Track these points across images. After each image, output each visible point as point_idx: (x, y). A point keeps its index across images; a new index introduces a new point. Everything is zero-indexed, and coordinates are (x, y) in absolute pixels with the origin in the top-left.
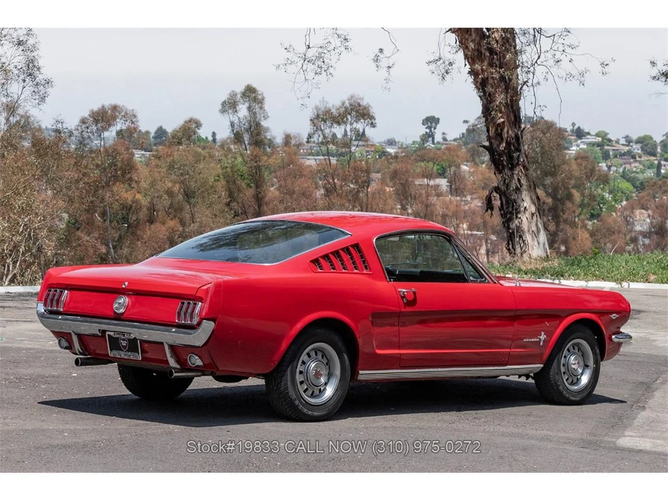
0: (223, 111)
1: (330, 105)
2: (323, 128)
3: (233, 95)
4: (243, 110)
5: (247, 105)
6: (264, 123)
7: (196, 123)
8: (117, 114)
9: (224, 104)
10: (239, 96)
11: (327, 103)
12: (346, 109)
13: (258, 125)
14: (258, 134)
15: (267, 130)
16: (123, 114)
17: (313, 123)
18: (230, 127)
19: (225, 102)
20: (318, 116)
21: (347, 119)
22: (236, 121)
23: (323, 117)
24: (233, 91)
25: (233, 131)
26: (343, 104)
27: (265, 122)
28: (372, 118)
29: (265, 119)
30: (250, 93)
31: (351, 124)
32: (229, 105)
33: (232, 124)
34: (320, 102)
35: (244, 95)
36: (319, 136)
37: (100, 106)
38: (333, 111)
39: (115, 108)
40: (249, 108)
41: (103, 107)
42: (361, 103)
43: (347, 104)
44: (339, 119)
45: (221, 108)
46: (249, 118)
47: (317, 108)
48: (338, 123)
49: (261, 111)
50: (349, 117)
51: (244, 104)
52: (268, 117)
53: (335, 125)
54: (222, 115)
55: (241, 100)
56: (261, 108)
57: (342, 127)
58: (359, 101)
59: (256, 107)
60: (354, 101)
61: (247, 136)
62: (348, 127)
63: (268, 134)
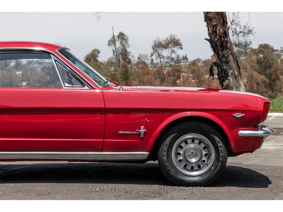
0: (109, 45)
1: (161, 40)
2: (158, 50)
3: (113, 37)
4: (118, 44)
5: (120, 41)
6: (128, 50)
7: (97, 51)
9: (109, 41)
10: (116, 37)
11: (160, 39)
12: (169, 41)
13: (125, 51)
14: (126, 55)
15: (130, 52)
17: (153, 48)
18: (113, 52)
19: (110, 41)
20: (155, 46)
21: (169, 46)
23: (158, 46)
24: (113, 35)
25: (114, 54)
26: (167, 39)
27: (128, 48)
28: (181, 45)
29: (128, 47)
30: (122, 36)
31: (171, 48)
32: (112, 42)
34: (156, 38)
35: (118, 37)
36: (156, 54)
38: (163, 42)
40: (121, 43)
42: (176, 38)
43: (169, 39)
44: (165, 46)
45: (108, 43)
46: (121, 48)
47: (155, 41)
48: (165, 48)
49: (126, 44)
50: (170, 45)
51: (118, 41)
52: (130, 46)
53: (164, 49)
54: (109, 47)
55: (117, 39)
56: (126, 42)
57: (167, 49)
58: (175, 37)
59: (124, 42)
60: (172, 38)
61: (121, 56)
62: (170, 49)
63: (130, 55)
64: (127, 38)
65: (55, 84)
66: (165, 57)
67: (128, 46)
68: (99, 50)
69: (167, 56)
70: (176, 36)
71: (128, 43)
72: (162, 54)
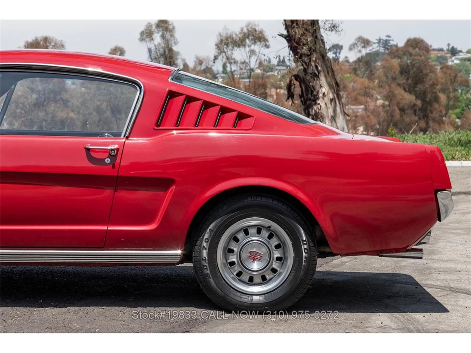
0: (142, 40)
1: (229, 33)
2: (225, 50)
3: (149, 26)
4: (157, 38)
5: (161, 33)
6: (175, 48)
7: (121, 51)
8: (48, 44)
9: (142, 33)
10: (154, 27)
11: (228, 30)
12: (245, 34)
13: (171, 50)
14: (171, 57)
15: (178, 53)
16: (53, 44)
17: (218, 47)
18: (148, 53)
19: (142, 32)
20: (222, 41)
21: (246, 43)
22: (153, 48)
23: (227, 42)
24: (149, 23)
25: (150, 56)
26: (242, 29)
27: (175, 46)
28: (266, 40)
29: (176, 44)
30: (163, 25)
31: (249, 46)
32: (147, 34)
33: (150, 50)
34: (223, 29)
35: (158, 26)
36: (223, 57)
37: (34, 39)
38: (234, 36)
39: (46, 39)
40: (163, 36)
41: (36, 39)
42: (257, 29)
43: (245, 30)
44: (239, 43)
45: (140, 37)
46: (163, 45)
47: (220, 35)
48: (239, 46)
49: (172, 38)
50: (247, 41)
51: (158, 33)
52: (178, 42)
53: (235, 48)
54: (141, 43)
55: (156, 30)
56: (171, 36)
57: (242, 49)
58: (254, 27)
59: (168, 35)
60: (251, 28)
61: (162, 59)
62: (247, 49)
63: (179, 57)
64: (174, 28)
65: (45, 111)
66: (239, 62)
67: (174, 43)
68: (123, 49)
69: (243, 61)
70: (258, 25)
71: (174, 37)
72: (233, 57)
